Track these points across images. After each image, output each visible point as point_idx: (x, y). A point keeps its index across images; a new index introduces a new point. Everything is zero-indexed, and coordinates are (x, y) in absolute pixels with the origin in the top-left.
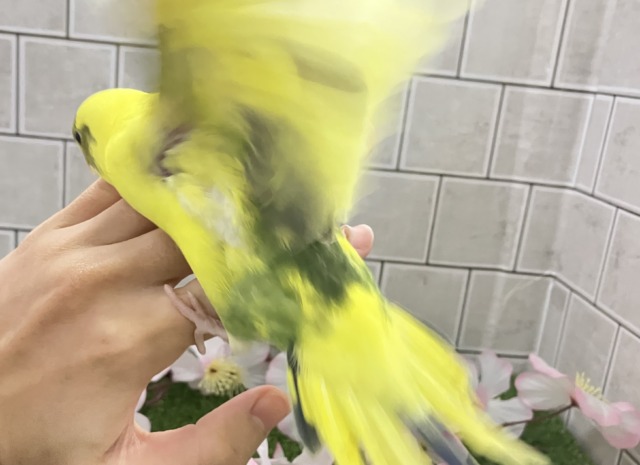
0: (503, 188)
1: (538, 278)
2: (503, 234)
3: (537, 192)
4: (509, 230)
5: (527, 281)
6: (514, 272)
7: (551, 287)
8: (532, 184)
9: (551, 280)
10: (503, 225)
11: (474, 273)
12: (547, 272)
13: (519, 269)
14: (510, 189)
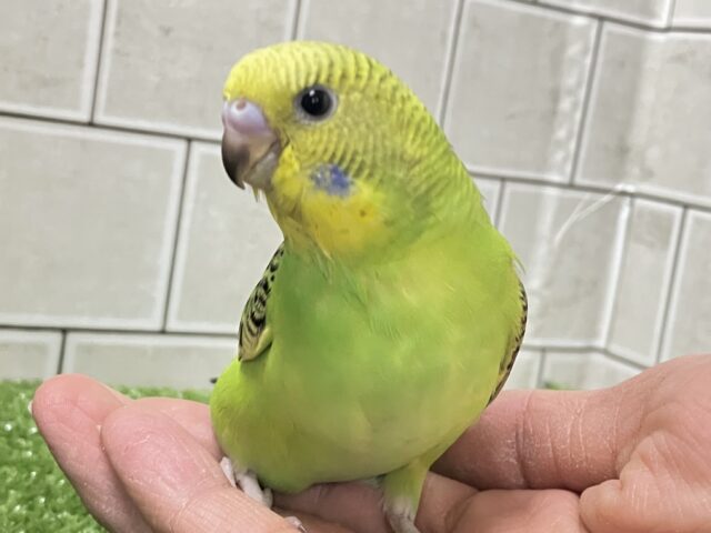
0: (557, 24)
1: (606, 198)
2: (554, 112)
3: (610, 34)
4: (565, 104)
5: (590, 203)
6: (571, 186)
7: (625, 213)
8: (602, 19)
9: (627, 200)
10: (555, 96)
11: (510, 187)
12: (620, 187)
13: (579, 180)
14: (566, 25)
